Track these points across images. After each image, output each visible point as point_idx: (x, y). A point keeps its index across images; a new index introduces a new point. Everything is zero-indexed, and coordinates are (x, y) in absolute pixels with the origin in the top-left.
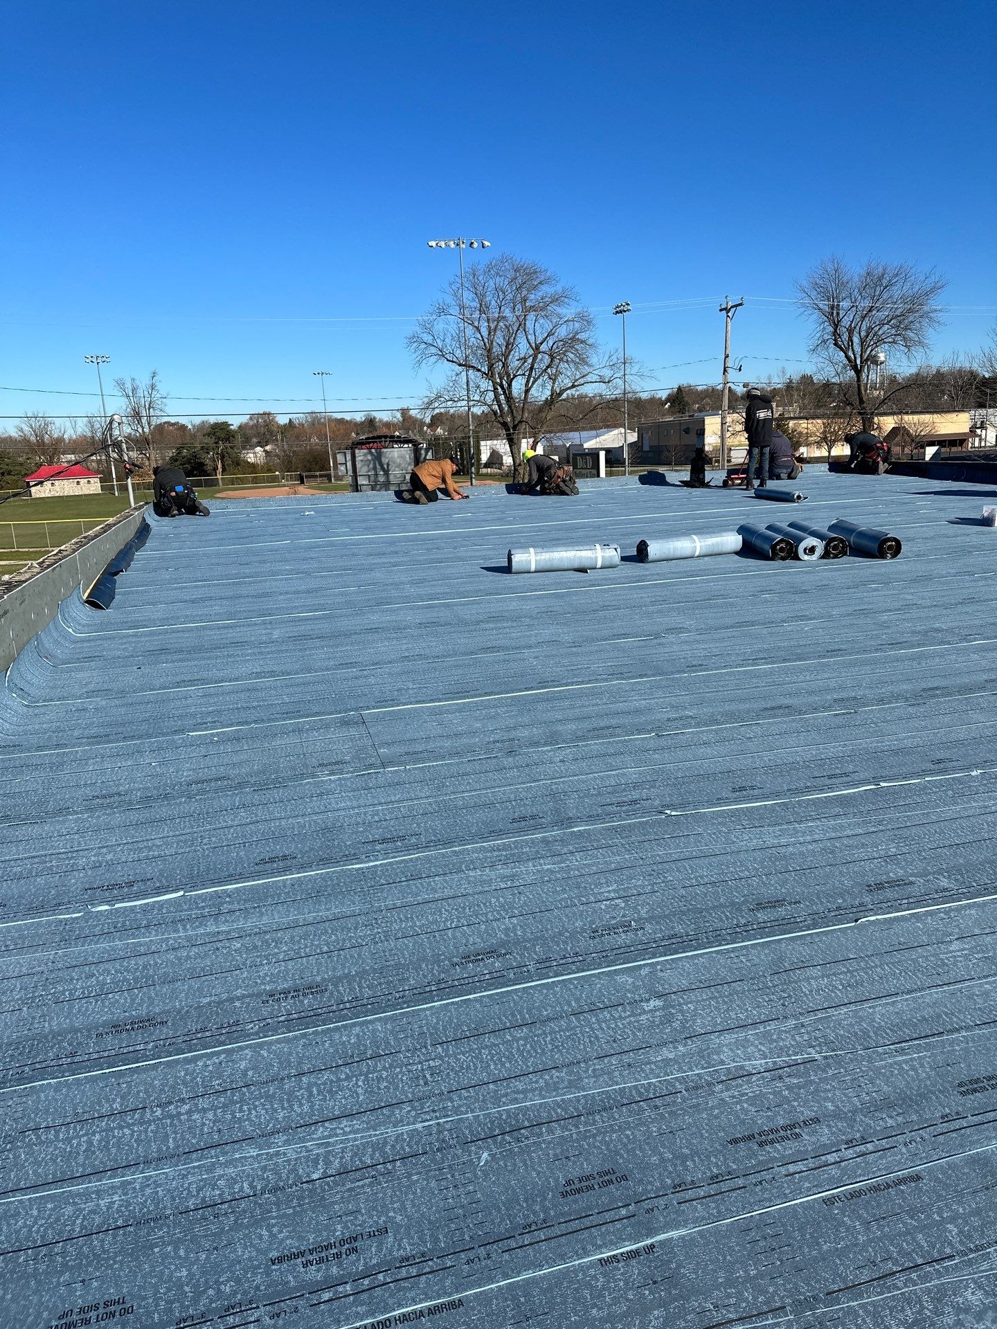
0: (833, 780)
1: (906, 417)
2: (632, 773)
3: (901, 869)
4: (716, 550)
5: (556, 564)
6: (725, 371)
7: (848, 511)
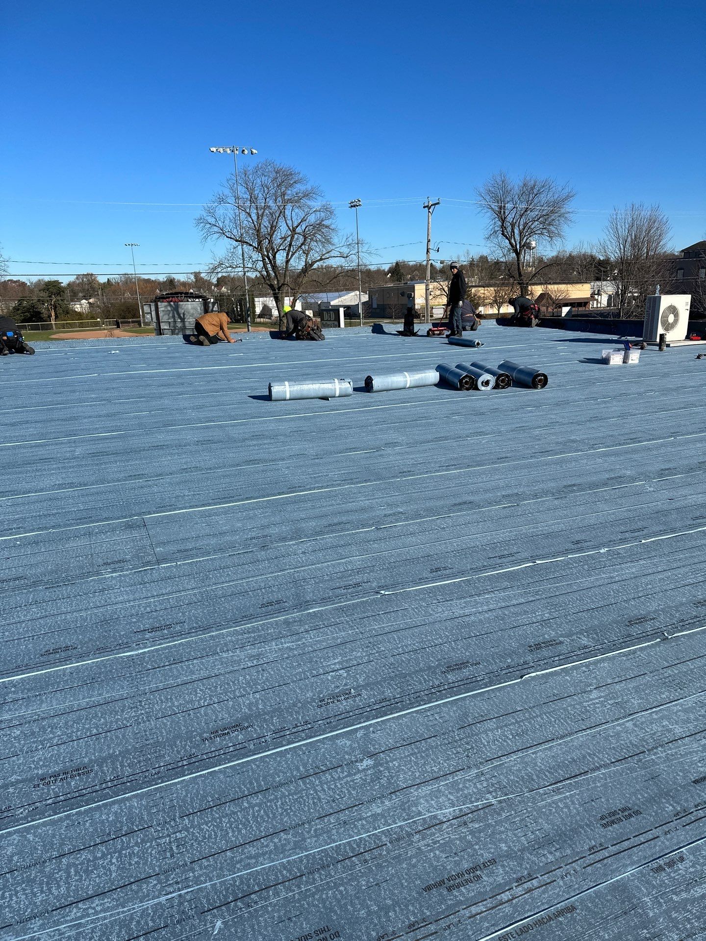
0: (503, 559)
1: (549, 287)
2: (357, 560)
3: (553, 630)
4: (421, 383)
5: (305, 394)
6: (428, 251)
7: (511, 354)
